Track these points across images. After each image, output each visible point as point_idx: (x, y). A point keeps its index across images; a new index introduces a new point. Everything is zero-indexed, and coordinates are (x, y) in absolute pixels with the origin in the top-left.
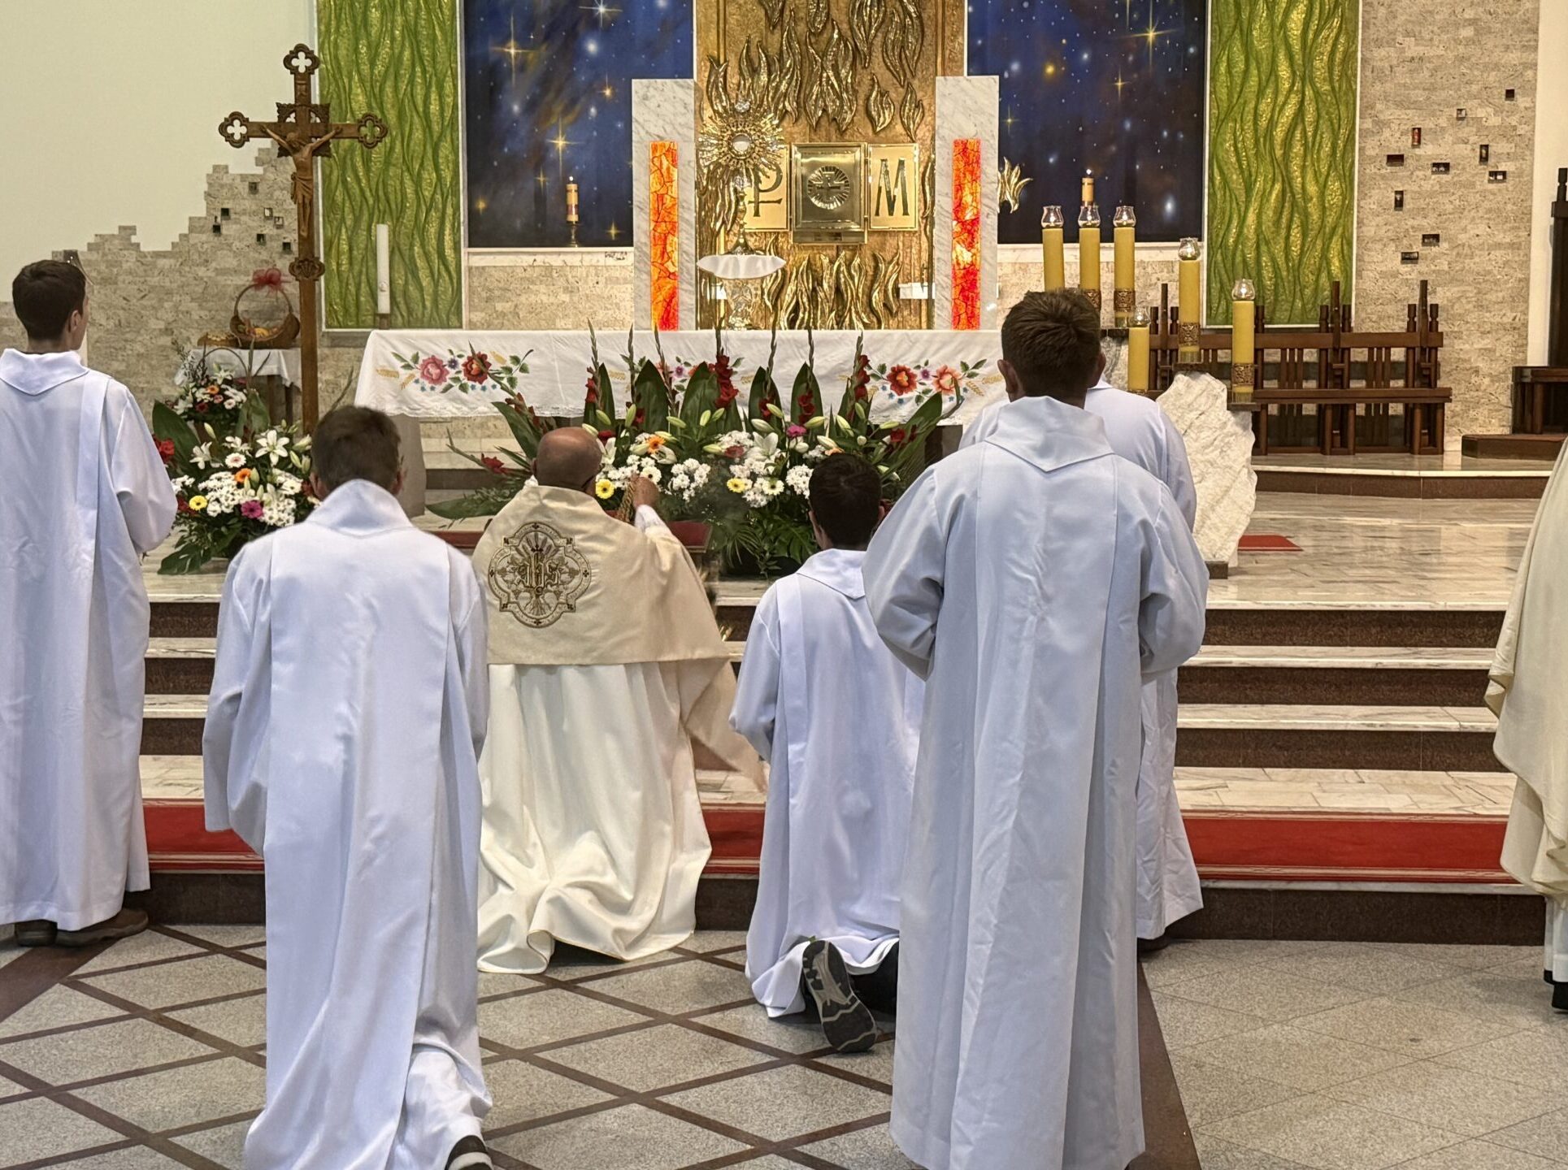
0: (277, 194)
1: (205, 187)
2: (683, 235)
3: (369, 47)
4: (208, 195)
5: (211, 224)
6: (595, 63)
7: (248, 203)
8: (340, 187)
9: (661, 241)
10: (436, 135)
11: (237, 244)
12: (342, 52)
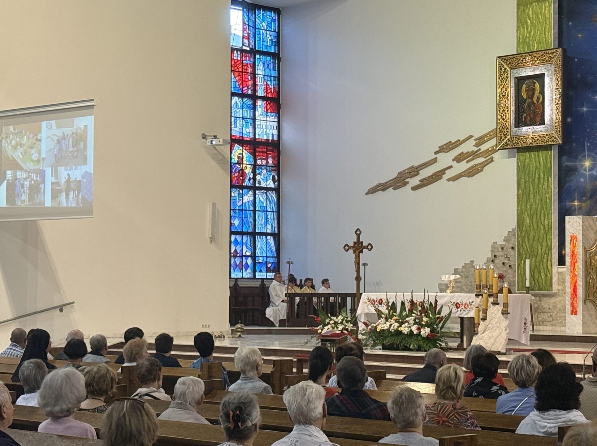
0: (509, 250)
1: (491, 249)
2: (579, 263)
3: (530, 206)
4: (491, 251)
5: (492, 259)
7: (501, 253)
8: (522, 248)
9: (573, 264)
10: (547, 231)
11: (498, 266)
12: (523, 207)
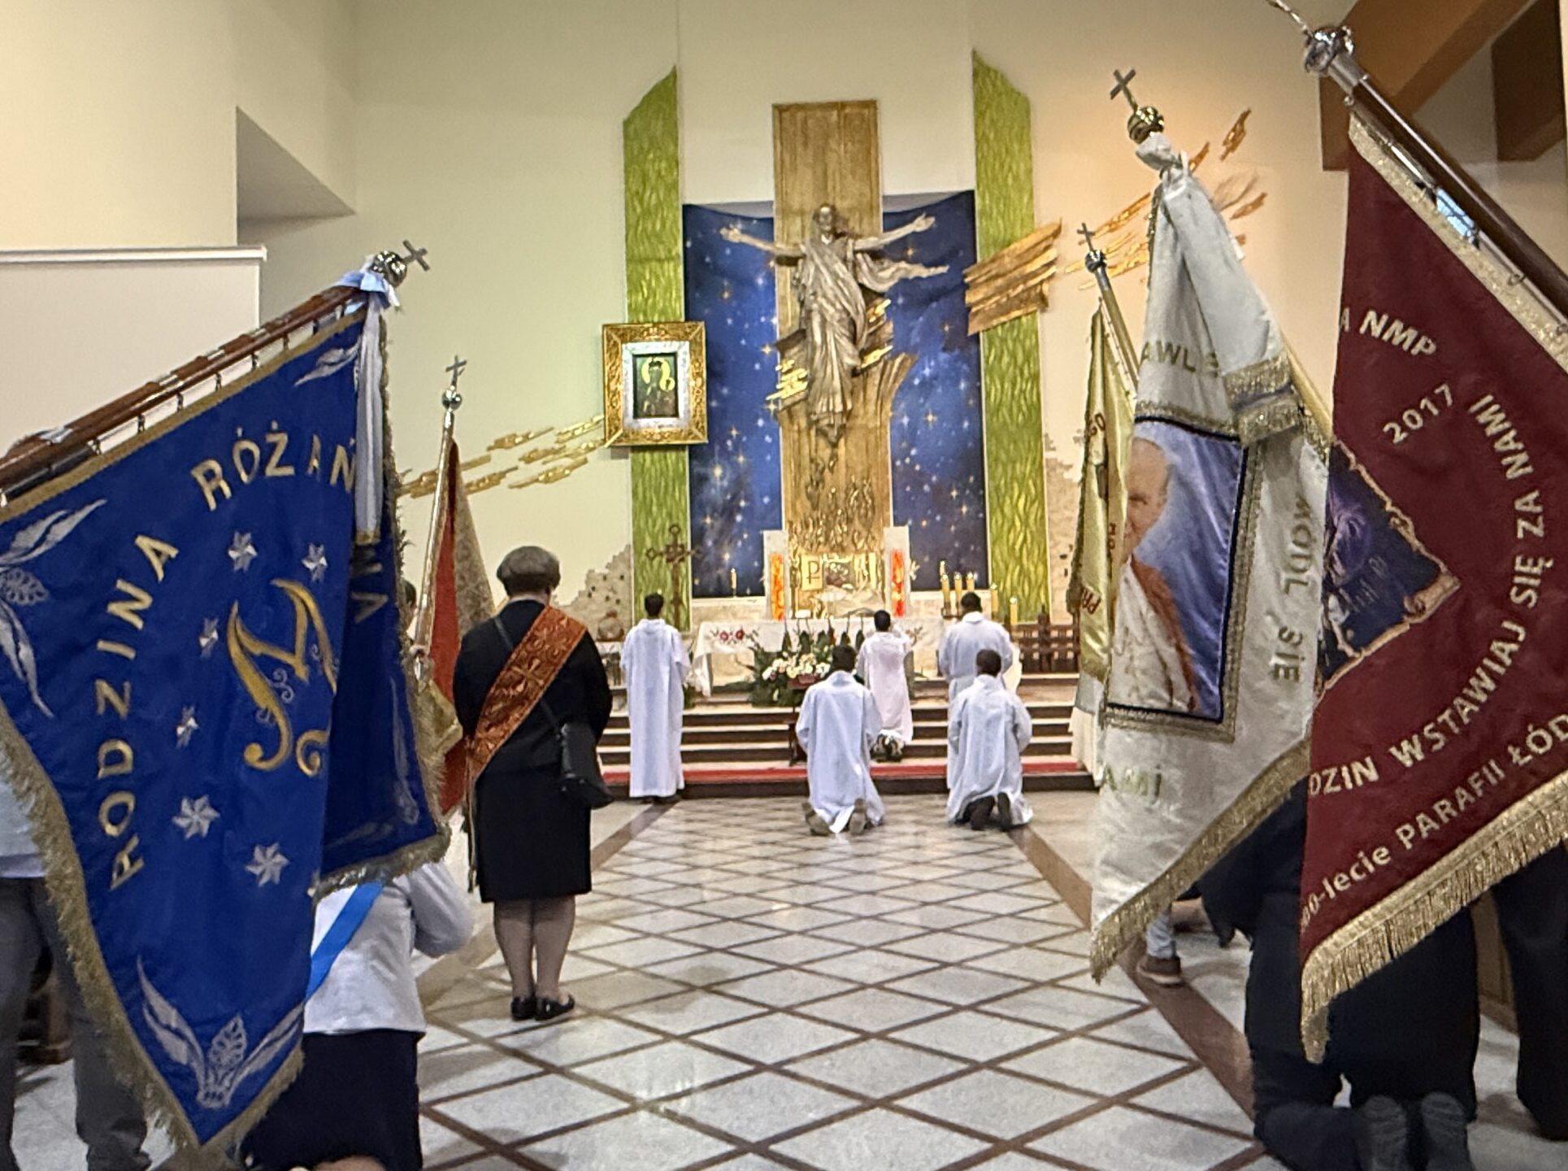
0: (614, 580)
2: (786, 590)
3: (652, 521)
5: (587, 593)
6: (741, 524)
7: (603, 584)
8: (640, 576)
9: (776, 593)
11: (598, 601)
12: (642, 524)
